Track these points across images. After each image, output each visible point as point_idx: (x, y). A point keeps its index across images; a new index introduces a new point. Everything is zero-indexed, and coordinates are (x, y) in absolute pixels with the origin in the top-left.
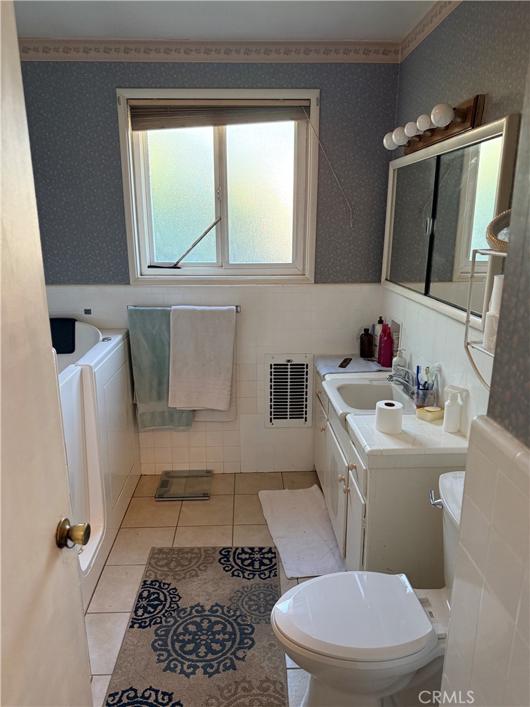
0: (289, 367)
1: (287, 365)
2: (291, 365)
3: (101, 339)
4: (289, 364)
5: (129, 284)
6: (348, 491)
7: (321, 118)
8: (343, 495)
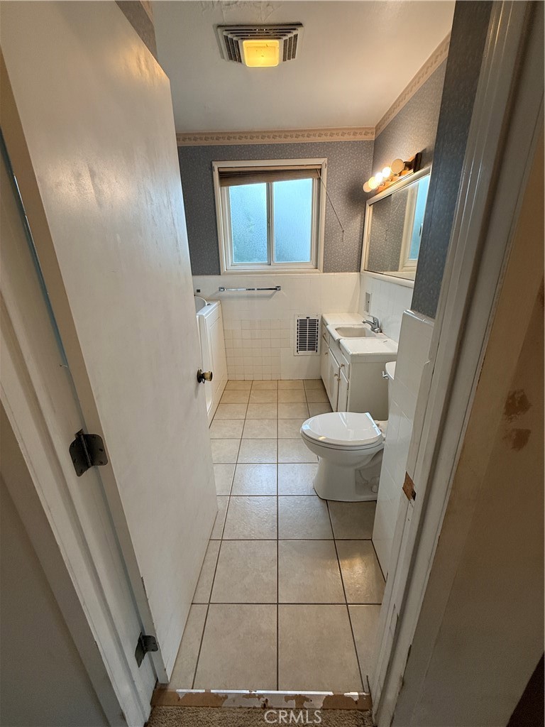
0: (308, 321)
3: (206, 304)
4: (308, 319)
5: (220, 275)
6: (339, 380)
7: (328, 176)
8: (336, 382)
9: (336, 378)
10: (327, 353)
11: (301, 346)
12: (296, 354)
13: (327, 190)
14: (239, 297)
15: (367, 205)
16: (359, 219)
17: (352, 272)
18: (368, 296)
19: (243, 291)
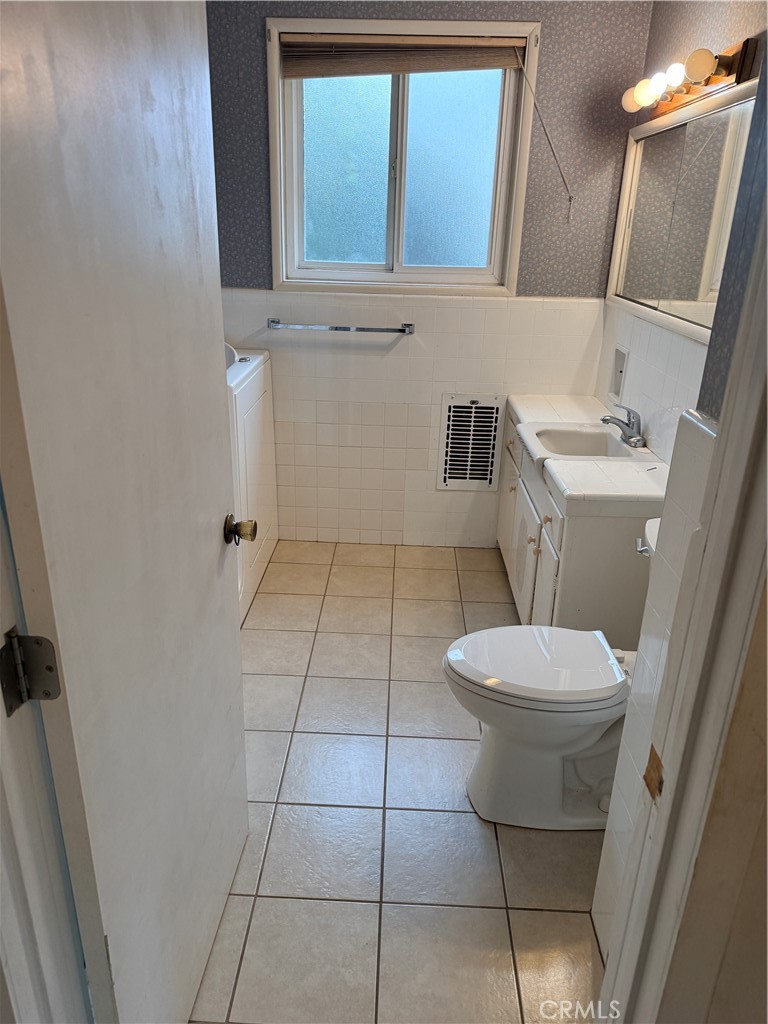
0: (473, 410)
1: (471, 408)
2: (476, 408)
3: (237, 358)
4: (474, 406)
5: (271, 289)
6: (538, 552)
7: (540, 65)
8: (531, 558)
9: (532, 547)
10: (514, 489)
11: (456, 468)
12: (442, 486)
13: (537, 98)
14: (315, 346)
15: (631, 140)
16: (609, 172)
17: (586, 296)
18: (620, 357)
19: (322, 332)
